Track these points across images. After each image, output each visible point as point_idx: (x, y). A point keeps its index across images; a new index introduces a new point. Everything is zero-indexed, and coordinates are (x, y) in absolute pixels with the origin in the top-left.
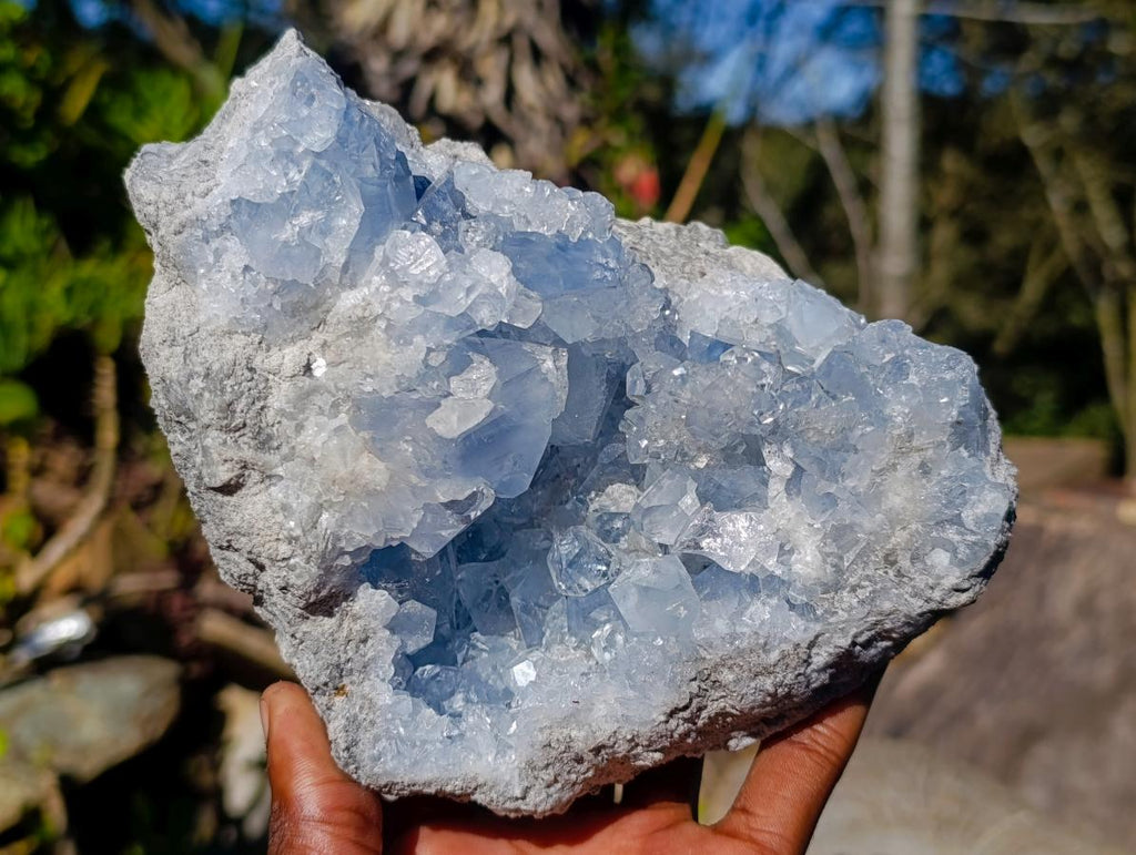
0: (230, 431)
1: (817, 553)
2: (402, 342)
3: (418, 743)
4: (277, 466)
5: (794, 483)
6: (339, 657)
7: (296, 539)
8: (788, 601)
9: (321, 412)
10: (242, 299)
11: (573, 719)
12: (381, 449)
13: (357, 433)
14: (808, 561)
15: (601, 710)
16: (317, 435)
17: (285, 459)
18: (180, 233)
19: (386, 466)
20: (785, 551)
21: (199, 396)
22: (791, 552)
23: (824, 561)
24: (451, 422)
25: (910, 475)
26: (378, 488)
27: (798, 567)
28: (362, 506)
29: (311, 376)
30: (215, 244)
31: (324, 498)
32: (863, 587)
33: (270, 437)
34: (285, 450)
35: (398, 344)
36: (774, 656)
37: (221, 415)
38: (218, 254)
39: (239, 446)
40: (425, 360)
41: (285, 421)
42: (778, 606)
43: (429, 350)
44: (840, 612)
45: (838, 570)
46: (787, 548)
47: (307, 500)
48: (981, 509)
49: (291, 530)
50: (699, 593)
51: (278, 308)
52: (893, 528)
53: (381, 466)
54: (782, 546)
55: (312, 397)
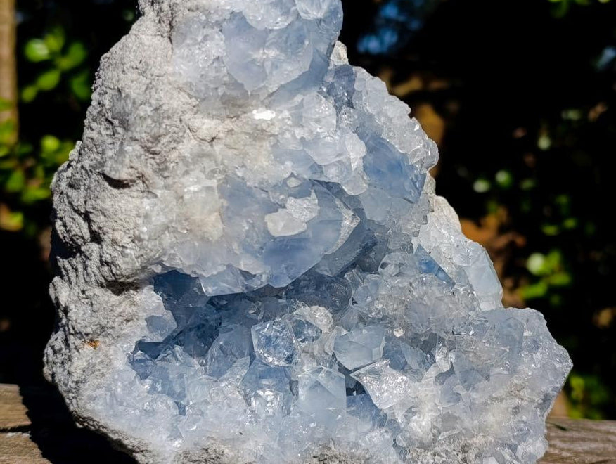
0: (148, 151)
1: (430, 423)
2: (278, 159)
3: (125, 404)
4: (158, 188)
5: (442, 377)
6: (108, 322)
7: (140, 240)
8: (395, 440)
9: (203, 171)
10: (202, 75)
11: (231, 443)
12: (229, 218)
13: (220, 198)
14: (422, 424)
15: (250, 445)
16: (193, 185)
17: (166, 187)
18: (193, 11)
19: (223, 229)
20: (411, 411)
21: (143, 119)
22: (414, 413)
23: (431, 430)
24: (278, 225)
25: (508, 408)
26: (210, 239)
27: (413, 424)
28: (194, 244)
29: (212, 145)
30: (208, 31)
31: (173, 224)
32: (440, 456)
33: (166, 169)
34: (170, 181)
35: (275, 159)
37: (151, 139)
38: (205, 38)
39: (147, 163)
40: (286, 179)
41: (180, 164)
42: (388, 440)
43: (292, 175)
45: (434, 440)
46: (414, 410)
47: (163, 219)
48: (531, 449)
49: (143, 232)
50: (349, 407)
51: (220, 94)
52: (479, 433)
53: (220, 226)
54: (411, 408)
55: (204, 159)
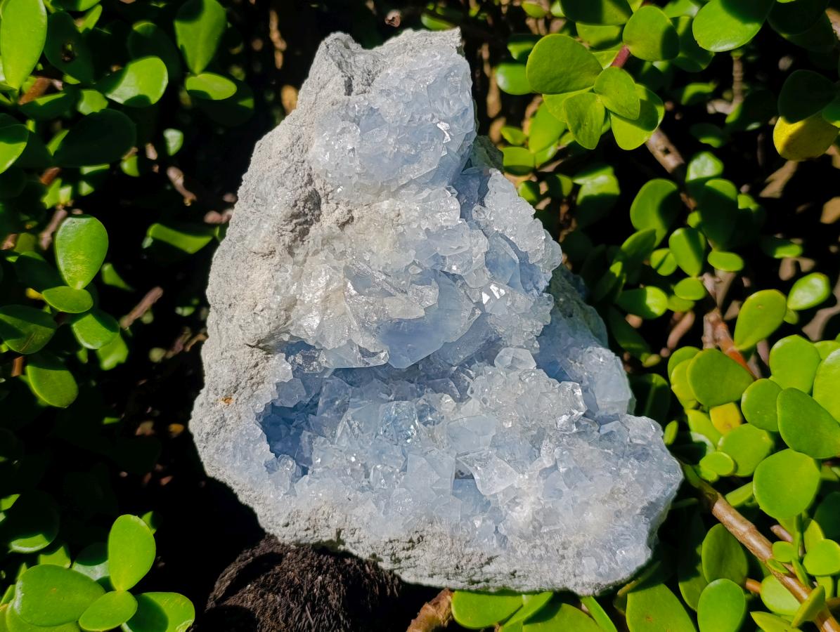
1: (531, 515)
2: (403, 247)
4: (289, 264)
5: (545, 472)
6: (241, 382)
7: (270, 308)
8: (496, 528)
9: (333, 252)
10: (338, 164)
11: (340, 507)
13: (345, 276)
14: (522, 515)
15: (358, 511)
16: (321, 263)
18: (333, 105)
20: (514, 502)
22: (517, 504)
23: (531, 522)
24: (396, 308)
25: (609, 511)
26: (333, 314)
27: (515, 515)
29: (342, 230)
30: (347, 124)
31: (301, 298)
32: (540, 549)
34: (300, 258)
35: (400, 247)
36: (468, 550)
38: (343, 131)
39: (279, 240)
40: (408, 267)
41: (312, 242)
42: (490, 526)
43: (414, 263)
44: (519, 552)
45: (535, 531)
46: (517, 500)
47: (291, 292)
48: (631, 555)
49: (273, 303)
50: (455, 488)
51: (353, 183)
52: (579, 531)
53: (343, 304)
54: (515, 498)
55: (335, 241)
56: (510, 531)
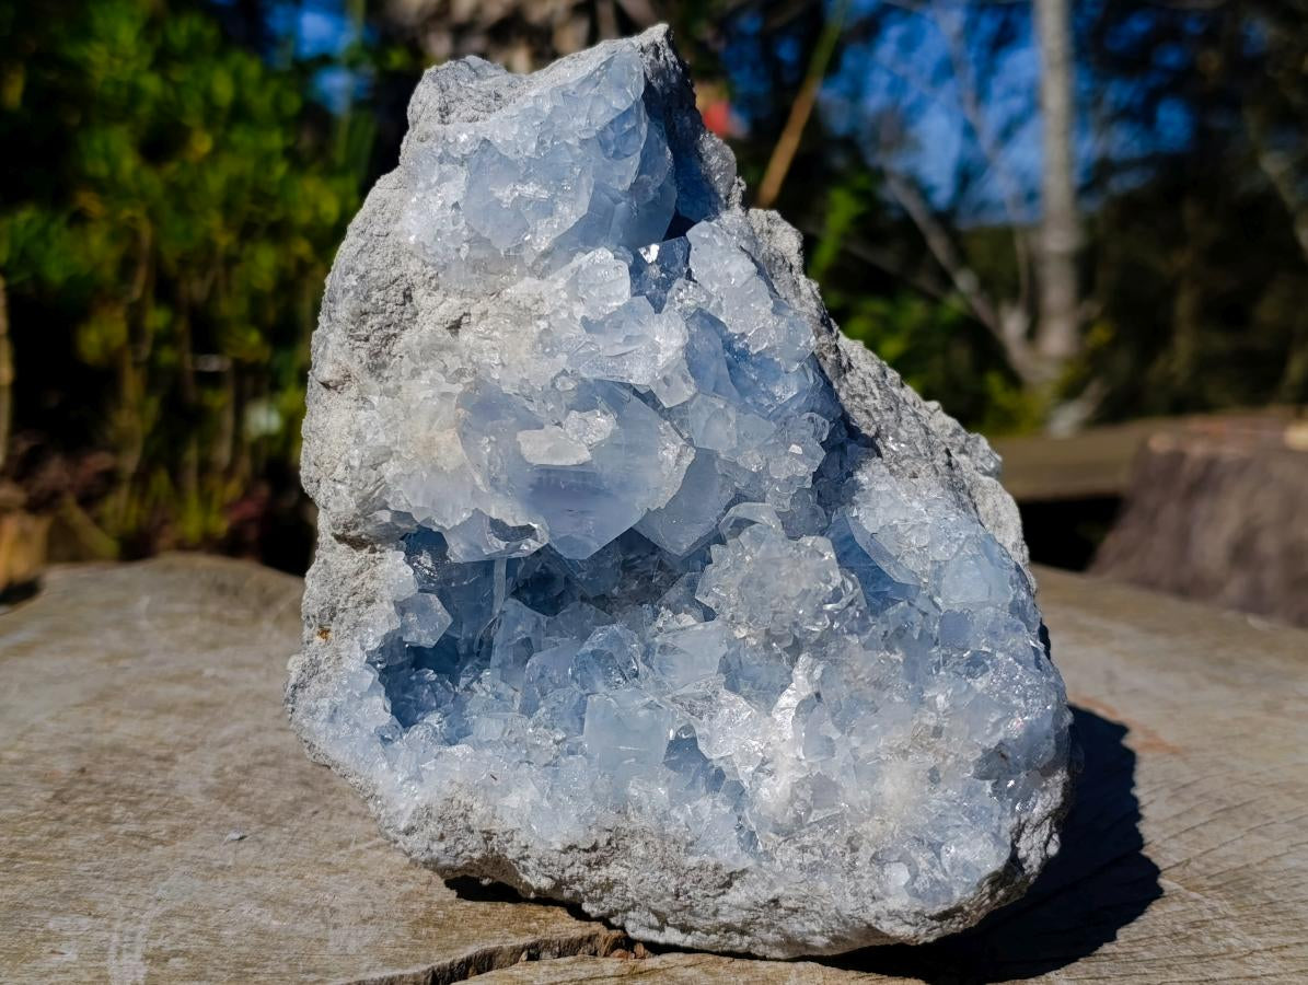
0: (352, 337)
1: (790, 790)
2: (548, 350)
4: (375, 394)
5: (804, 708)
6: (338, 601)
7: (352, 468)
8: (739, 818)
9: (444, 370)
10: (438, 230)
11: (483, 792)
12: (465, 434)
13: (457, 407)
14: (773, 793)
15: (513, 800)
16: (423, 390)
17: (386, 392)
18: (422, 141)
19: (463, 454)
20: (764, 767)
21: (346, 291)
22: (769, 773)
23: (791, 802)
24: (538, 448)
25: (916, 771)
26: (445, 468)
27: (764, 792)
28: (422, 476)
29: (455, 334)
30: (446, 168)
31: (398, 448)
32: (812, 853)
33: (384, 365)
34: (391, 384)
35: (543, 351)
36: (692, 861)
37: (351, 317)
38: (443, 178)
39: (353, 355)
40: (554, 379)
41: (406, 359)
42: (725, 816)
43: (564, 372)
44: (778, 862)
45: (798, 820)
47: (382, 439)
48: (966, 854)
49: (353, 458)
50: (668, 754)
51: (463, 256)
52: (871, 813)
53: (459, 449)
54: (764, 762)
55: (444, 353)
56: (761, 822)
